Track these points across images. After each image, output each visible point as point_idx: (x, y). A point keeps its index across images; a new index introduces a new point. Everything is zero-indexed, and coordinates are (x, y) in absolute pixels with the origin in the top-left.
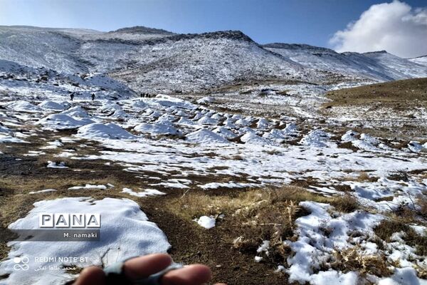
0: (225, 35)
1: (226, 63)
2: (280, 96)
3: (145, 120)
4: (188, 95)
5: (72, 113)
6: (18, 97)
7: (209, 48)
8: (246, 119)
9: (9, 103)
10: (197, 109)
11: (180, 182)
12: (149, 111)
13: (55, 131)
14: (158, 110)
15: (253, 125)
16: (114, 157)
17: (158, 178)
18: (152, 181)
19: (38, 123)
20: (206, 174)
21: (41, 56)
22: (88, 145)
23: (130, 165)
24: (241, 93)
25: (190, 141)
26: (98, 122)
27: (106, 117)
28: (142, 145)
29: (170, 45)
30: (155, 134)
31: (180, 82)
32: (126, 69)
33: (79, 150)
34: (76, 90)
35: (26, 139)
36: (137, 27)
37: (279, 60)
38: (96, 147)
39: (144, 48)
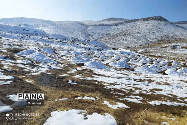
0: (152, 18)
1: (153, 32)
2: (184, 49)
3: (114, 60)
4: (133, 49)
5: (83, 57)
6: (63, 50)
7: (145, 25)
8: (165, 61)
9: (60, 52)
10: (138, 56)
11: (137, 98)
12: (115, 56)
13: (75, 64)
14: (119, 55)
15: (170, 64)
16: (99, 79)
17: (123, 95)
18: (120, 96)
19: (69, 60)
20: (149, 93)
21: (73, 33)
22: (88, 72)
23: (107, 84)
24: (161, 48)
25: (136, 72)
26: (93, 61)
27: (96, 59)
28: (113, 73)
29: (125, 25)
30: (118, 68)
31: (129, 42)
32: (105, 37)
33: (84, 74)
34: (85, 47)
35: (63, 68)
36: (111, 18)
37: (183, 30)
38: (91, 73)
39: (114, 27)
